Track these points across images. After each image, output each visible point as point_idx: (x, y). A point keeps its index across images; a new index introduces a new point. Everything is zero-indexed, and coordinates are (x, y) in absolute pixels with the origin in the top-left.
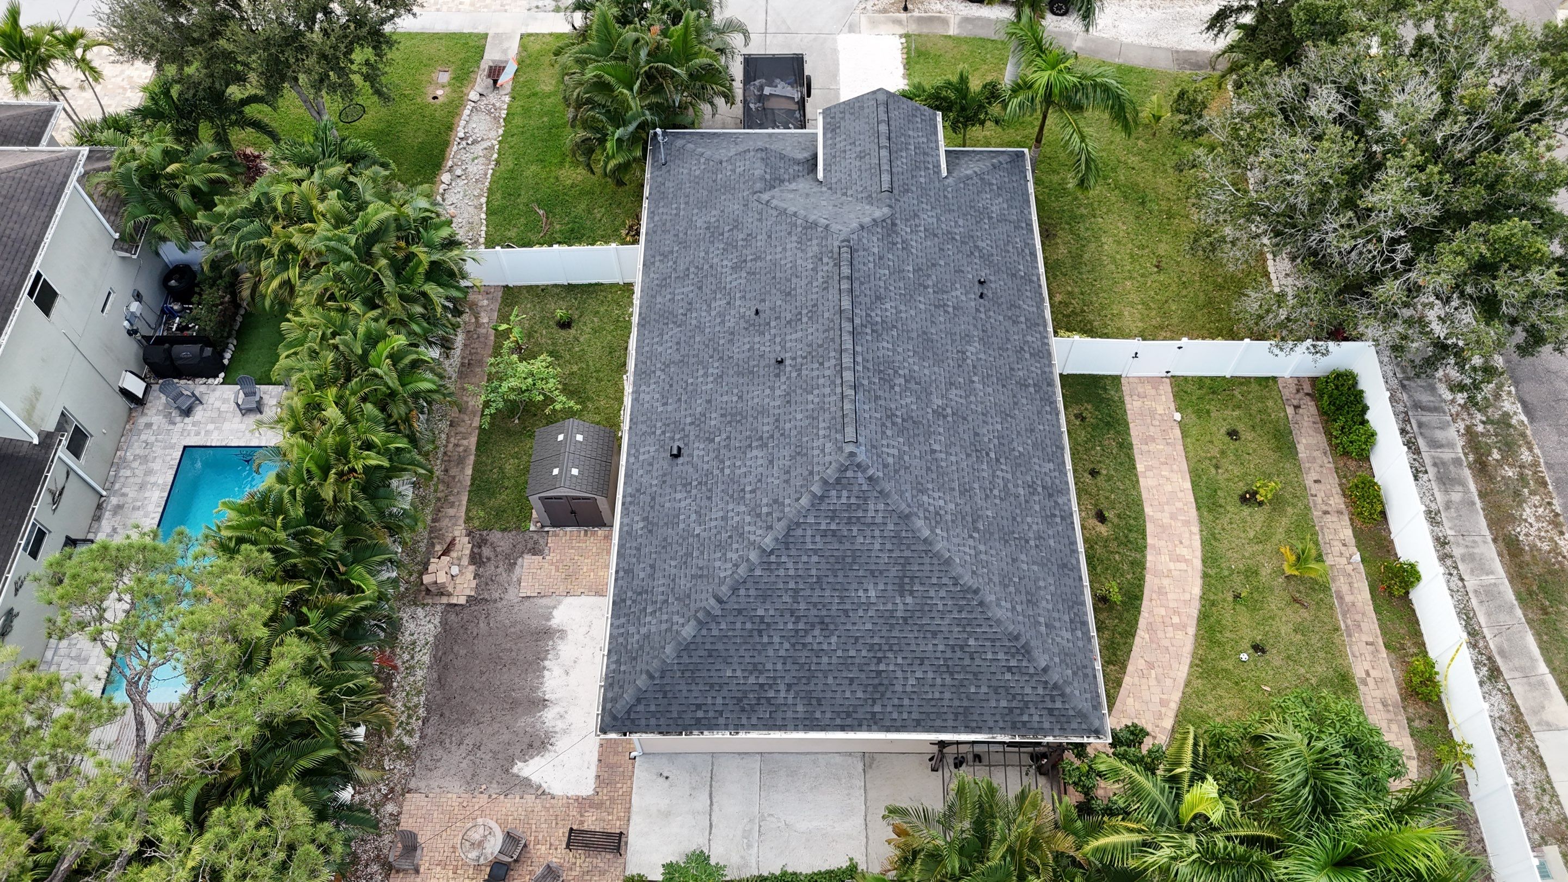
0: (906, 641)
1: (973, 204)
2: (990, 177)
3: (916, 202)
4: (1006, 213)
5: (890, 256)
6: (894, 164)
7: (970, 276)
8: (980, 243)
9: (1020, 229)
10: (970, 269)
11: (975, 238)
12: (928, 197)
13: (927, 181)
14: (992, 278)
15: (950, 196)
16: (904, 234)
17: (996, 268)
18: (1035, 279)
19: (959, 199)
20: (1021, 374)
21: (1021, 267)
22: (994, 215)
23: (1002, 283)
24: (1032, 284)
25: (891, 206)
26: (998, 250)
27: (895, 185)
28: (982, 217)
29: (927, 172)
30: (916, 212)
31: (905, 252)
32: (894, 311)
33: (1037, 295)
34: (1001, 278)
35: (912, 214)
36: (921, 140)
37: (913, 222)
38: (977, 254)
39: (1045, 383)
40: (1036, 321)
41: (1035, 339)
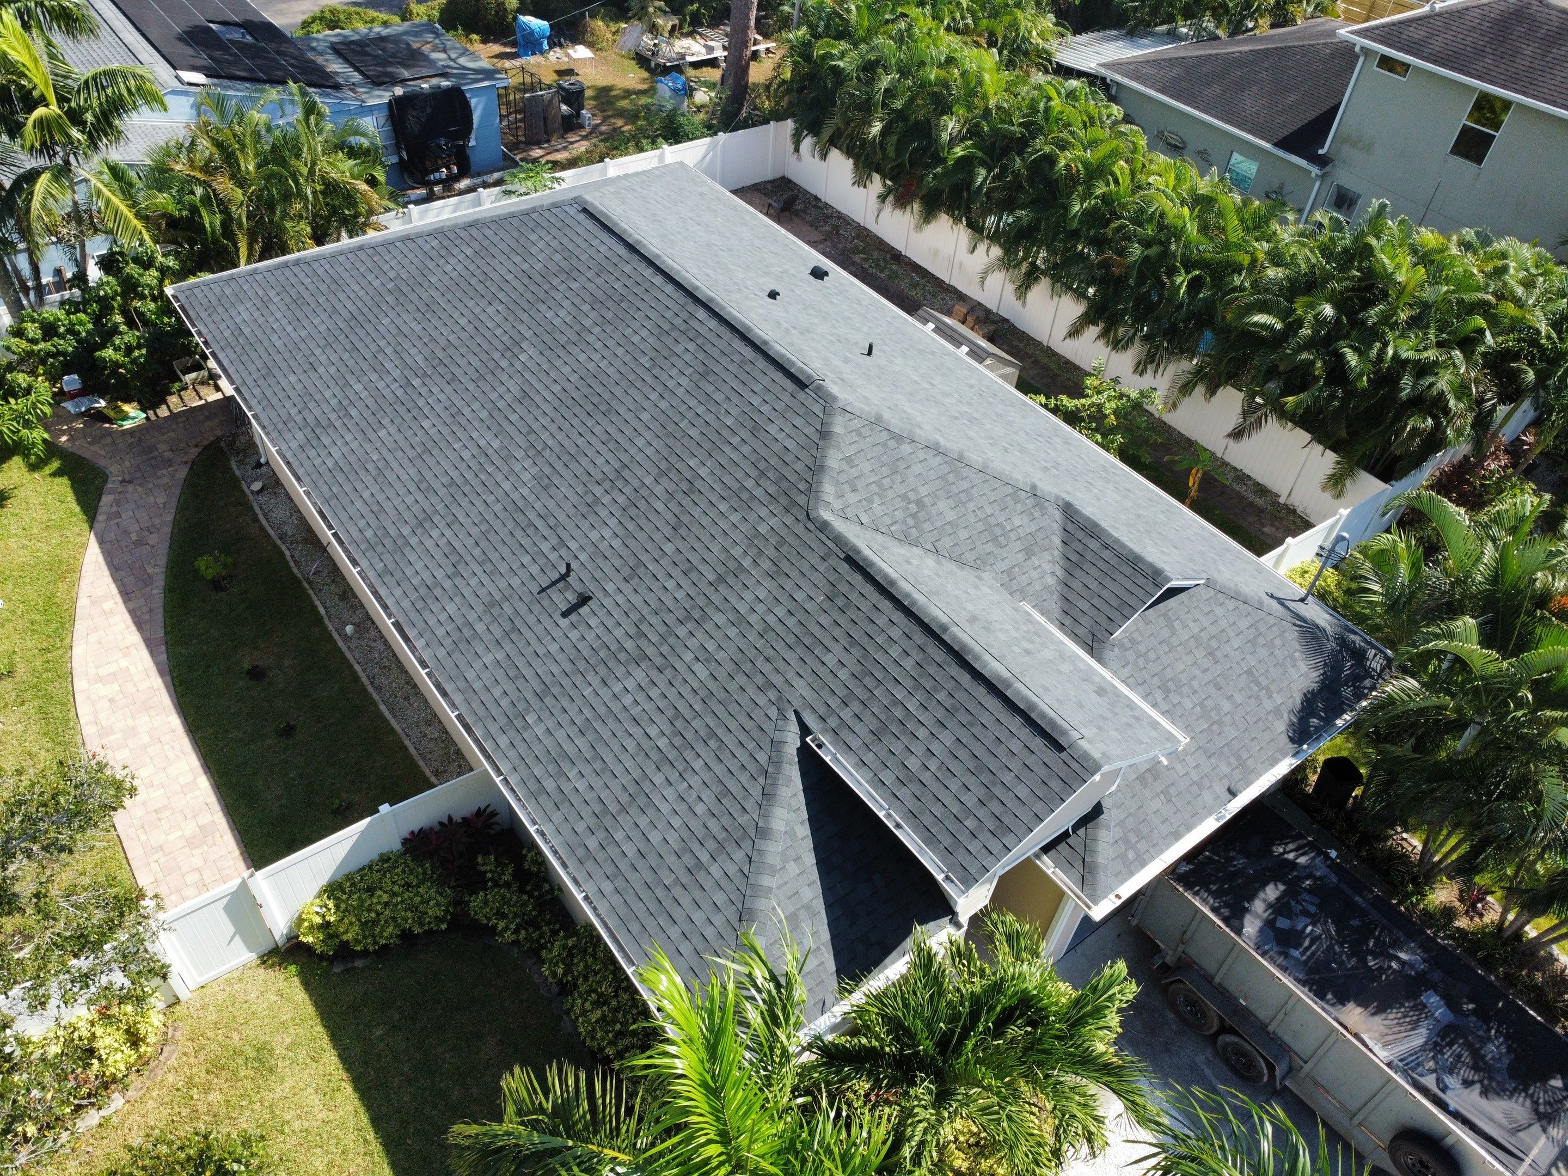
1: (712, 743)
2: (732, 870)
3: (799, 596)
4: (643, 822)
5: (745, 449)
6: (898, 617)
7: (610, 587)
8: (639, 675)
9: (592, 821)
10: (620, 599)
11: (654, 674)
12: (791, 639)
13: (822, 671)
14: (574, 635)
15: (761, 700)
16: (763, 512)
17: (582, 665)
18: (503, 741)
19: (743, 719)
20: (435, 533)
21: (539, 730)
22: (658, 779)
23: (554, 648)
24: (503, 721)
25: (824, 527)
26: (601, 710)
27: (857, 579)
28: (677, 741)
29: (842, 692)
30: (782, 580)
31: (735, 486)
32: (670, 384)
33: (481, 712)
34: (560, 657)
35: (785, 566)
36: (918, 749)
37: (770, 552)
38: (629, 644)
39: (391, 566)
40: (457, 656)
41: (443, 617)
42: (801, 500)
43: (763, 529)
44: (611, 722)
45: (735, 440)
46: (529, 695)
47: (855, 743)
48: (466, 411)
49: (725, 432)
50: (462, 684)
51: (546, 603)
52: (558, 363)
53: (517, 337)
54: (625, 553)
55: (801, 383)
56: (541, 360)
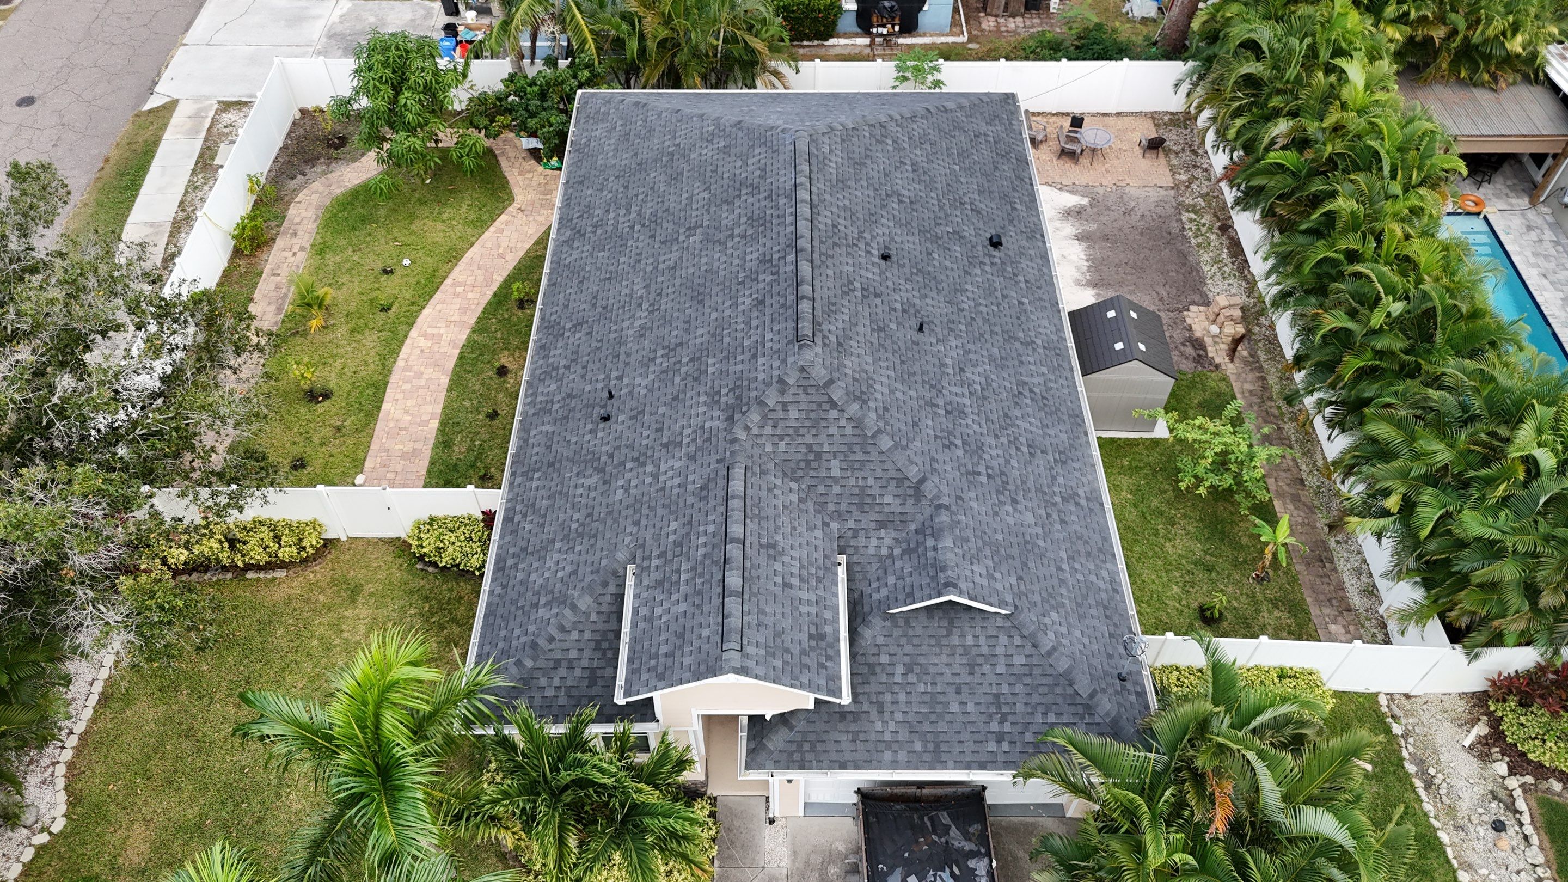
1: (592, 541)
2: (546, 617)
3: (691, 478)
4: (535, 565)
5: (739, 367)
6: (720, 520)
7: (621, 418)
8: (594, 480)
9: (518, 550)
10: (620, 428)
11: (600, 483)
12: (667, 502)
13: (665, 530)
14: (587, 437)
15: (629, 530)
16: (716, 414)
17: (577, 458)
18: (518, 481)
19: (614, 535)
20: (578, 336)
21: (535, 484)
22: (557, 546)
23: (574, 439)
24: (526, 469)
25: (733, 441)
26: (565, 490)
28: (580, 530)
30: (691, 463)
31: (717, 388)
32: (740, 300)
33: (522, 458)
34: (572, 447)
35: (699, 455)
36: (666, 605)
37: (700, 441)
39: (548, 345)
40: (535, 418)
41: (546, 390)
42: (737, 417)
43: (707, 425)
44: (564, 500)
45: (739, 358)
47: (644, 583)
48: (643, 262)
49: (739, 349)
50: (526, 436)
51: (590, 410)
52: (704, 253)
53: (699, 223)
54: (642, 400)
55: (797, 337)
56: (698, 246)
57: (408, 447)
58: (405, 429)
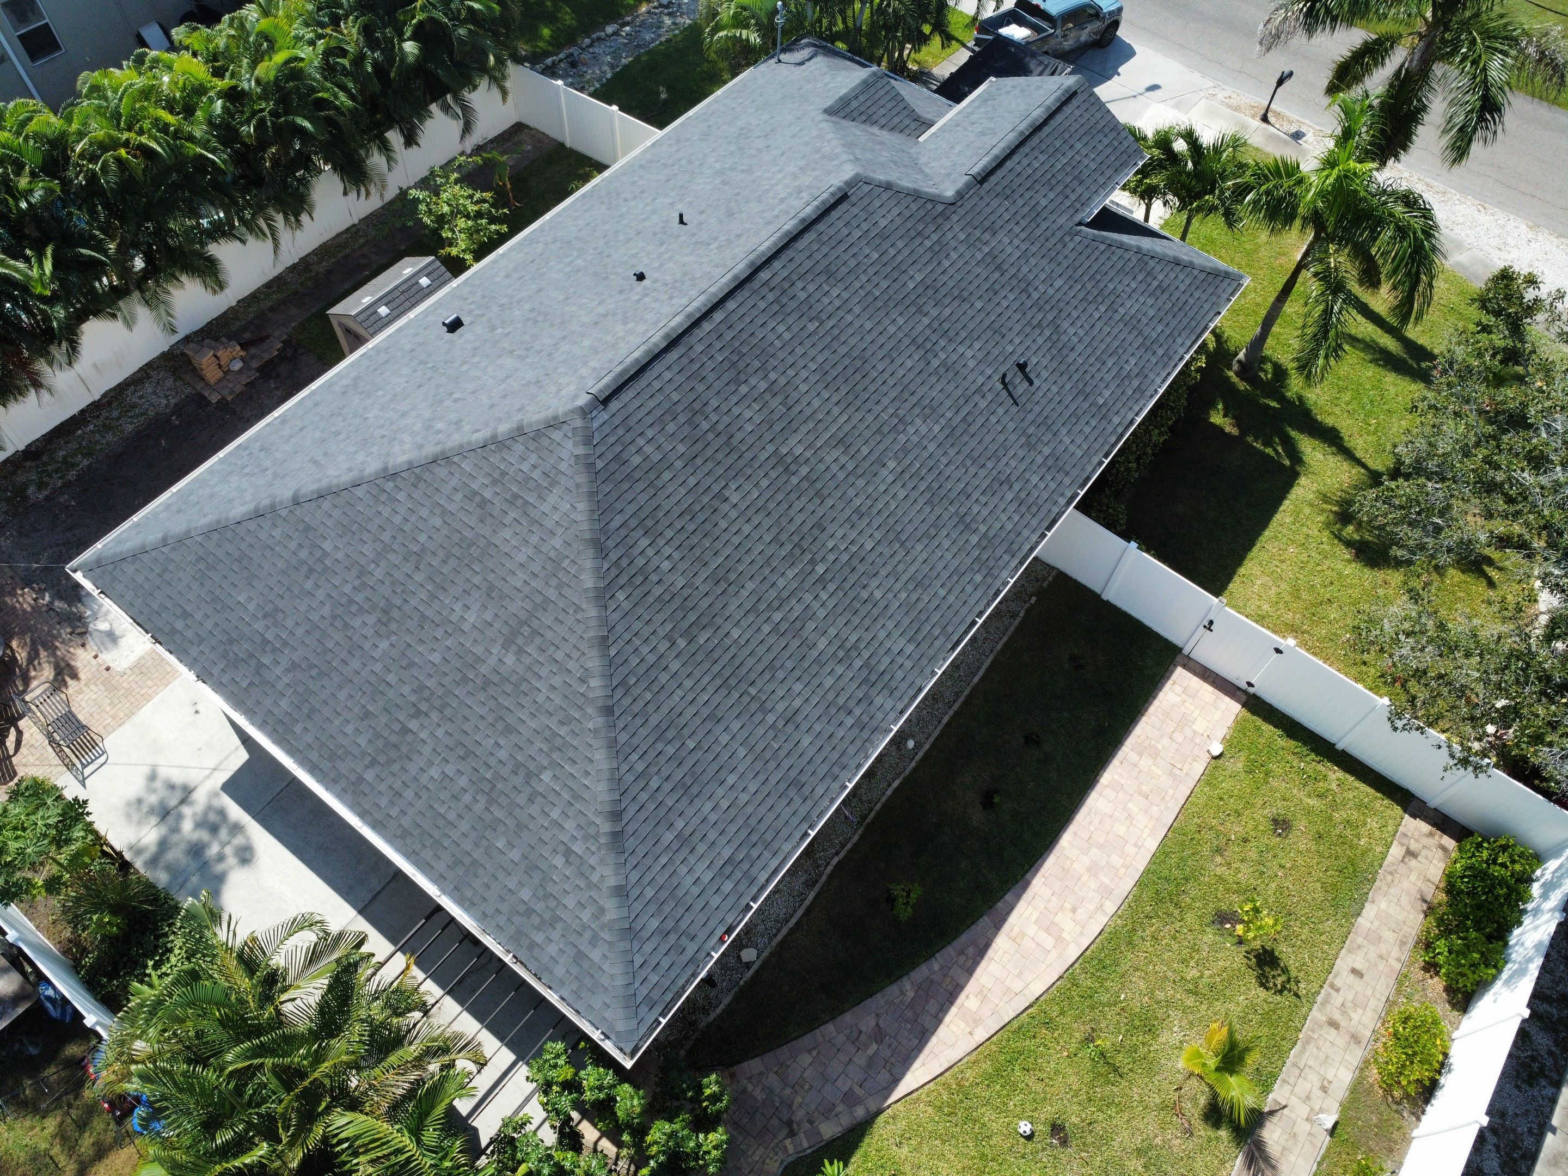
0: (466, 712)
1: (1098, 277)
2: (1158, 268)
3: (1006, 216)
4: (1145, 321)
5: (900, 244)
6: (1016, 158)
7: (1010, 349)
8: (1065, 325)
9: (1150, 352)
10: (1017, 341)
11: (1063, 315)
12: (1033, 225)
13: (1051, 208)
14: (1045, 374)
15: (1071, 245)
16: (950, 235)
17: (1063, 367)
18: (1116, 420)
19: (1083, 257)
20: (976, 509)
21: (1107, 393)
22: (1122, 311)
23: (1055, 389)
24: (1104, 423)
25: (960, 195)
26: (1089, 351)
27: (994, 179)
28: (1100, 299)
29: (1061, 198)
30: (996, 227)
31: (929, 255)
32: (837, 303)
33: (1101, 440)
34: (1060, 384)
35: (987, 224)
36: (1086, 162)
37: (978, 233)
38: (1047, 333)
39: (1005, 546)
40: (1067, 468)
41: (1042, 485)
42: (940, 208)
43: (962, 236)
44: (1095, 344)
45: (892, 252)
46: (1086, 405)
47: (1087, 195)
48: (857, 502)
49: (884, 259)
50: (1085, 460)
51: (1024, 399)
52: (808, 411)
53: (773, 461)
54: (984, 338)
55: (841, 198)
56: (804, 429)
57: (1145, 763)
58: (1140, 793)
